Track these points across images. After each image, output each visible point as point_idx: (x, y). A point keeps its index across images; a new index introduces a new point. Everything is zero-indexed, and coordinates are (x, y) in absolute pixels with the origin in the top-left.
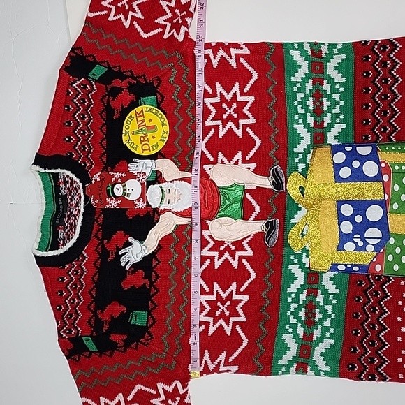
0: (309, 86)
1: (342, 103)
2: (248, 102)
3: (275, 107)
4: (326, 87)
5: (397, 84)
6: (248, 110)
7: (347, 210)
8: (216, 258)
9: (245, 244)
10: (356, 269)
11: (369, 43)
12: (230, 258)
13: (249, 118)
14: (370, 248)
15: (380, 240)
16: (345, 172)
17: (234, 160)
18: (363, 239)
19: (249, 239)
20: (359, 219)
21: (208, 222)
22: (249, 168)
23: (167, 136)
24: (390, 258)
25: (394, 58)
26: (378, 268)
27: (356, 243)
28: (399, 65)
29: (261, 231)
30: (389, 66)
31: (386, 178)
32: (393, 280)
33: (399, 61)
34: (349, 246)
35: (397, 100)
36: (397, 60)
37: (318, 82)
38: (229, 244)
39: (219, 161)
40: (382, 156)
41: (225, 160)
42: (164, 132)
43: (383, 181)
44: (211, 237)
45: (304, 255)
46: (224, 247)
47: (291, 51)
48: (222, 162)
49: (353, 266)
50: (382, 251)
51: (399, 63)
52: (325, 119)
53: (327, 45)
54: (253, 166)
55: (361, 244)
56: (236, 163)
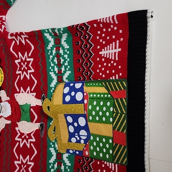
0: (54, 52)
1: (68, 60)
2: (31, 61)
3: (42, 63)
4: (61, 51)
5: (92, 48)
6: (31, 65)
7: (70, 119)
8: (21, 142)
9: (32, 135)
10: (77, 153)
11: (74, 26)
12: (26, 142)
13: (31, 70)
14: (82, 142)
15: (86, 137)
16: (68, 99)
17: (27, 91)
18: (79, 136)
19: (33, 133)
20: (76, 124)
21: (17, 123)
22: (33, 95)
23: (3, 79)
24: (92, 148)
25: (89, 33)
26: (87, 153)
27: (76, 138)
28: (92, 37)
29: (38, 128)
30: (87, 38)
31: (86, 101)
32: (94, 161)
33: (91, 35)
34: (74, 140)
35: (92, 57)
36: (90, 34)
37: (58, 49)
38: (26, 135)
39: (21, 92)
40: (86, 89)
41: (23, 91)
42: (2, 77)
43: (84, 103)
44: (19, 130)
45: (56, 143)
46: (24, 136)
47: (45, 34)
48: (22, 92)
49: (76, 151)
50: (87, 143)
51: (91, 36)
52: (62, 68)
53: (57, 29)
54: (35, 94)
55: (78, 139)
56: (28, 93)
